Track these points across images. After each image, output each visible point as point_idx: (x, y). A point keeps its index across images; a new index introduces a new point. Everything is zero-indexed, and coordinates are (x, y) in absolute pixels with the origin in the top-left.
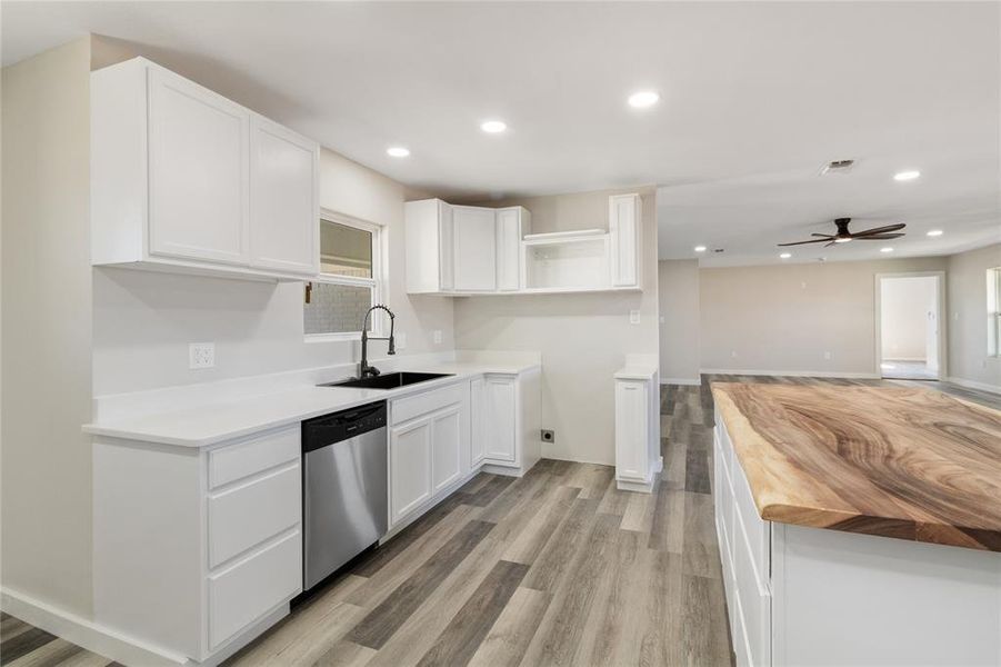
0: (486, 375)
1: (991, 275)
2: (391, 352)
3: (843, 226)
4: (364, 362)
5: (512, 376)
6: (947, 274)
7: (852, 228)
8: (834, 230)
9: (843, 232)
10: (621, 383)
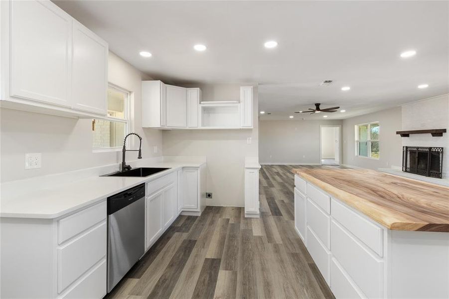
0: (183, 168)
1: (356, 127)
2: (140, 157)
3: (318, 105)
4: (124, 163)
5: (196, 168)
6: (342, 126)
7: (321, 107)
8: (315, 108)
9: (318, 109)
10: (248, 170)
